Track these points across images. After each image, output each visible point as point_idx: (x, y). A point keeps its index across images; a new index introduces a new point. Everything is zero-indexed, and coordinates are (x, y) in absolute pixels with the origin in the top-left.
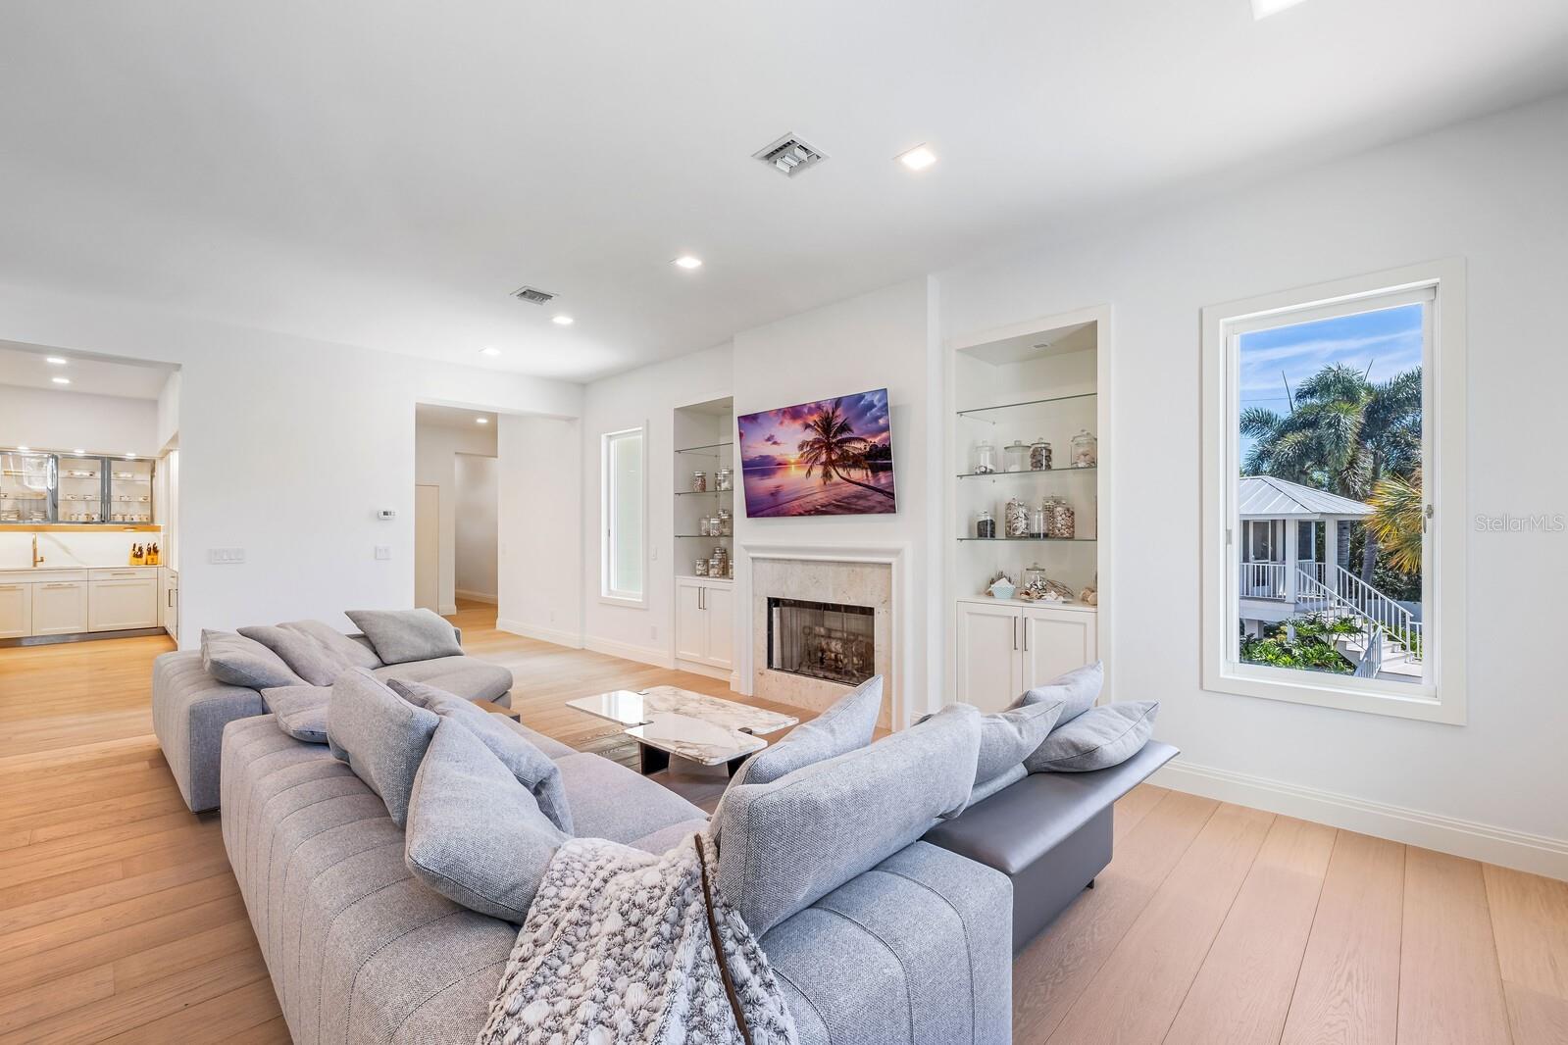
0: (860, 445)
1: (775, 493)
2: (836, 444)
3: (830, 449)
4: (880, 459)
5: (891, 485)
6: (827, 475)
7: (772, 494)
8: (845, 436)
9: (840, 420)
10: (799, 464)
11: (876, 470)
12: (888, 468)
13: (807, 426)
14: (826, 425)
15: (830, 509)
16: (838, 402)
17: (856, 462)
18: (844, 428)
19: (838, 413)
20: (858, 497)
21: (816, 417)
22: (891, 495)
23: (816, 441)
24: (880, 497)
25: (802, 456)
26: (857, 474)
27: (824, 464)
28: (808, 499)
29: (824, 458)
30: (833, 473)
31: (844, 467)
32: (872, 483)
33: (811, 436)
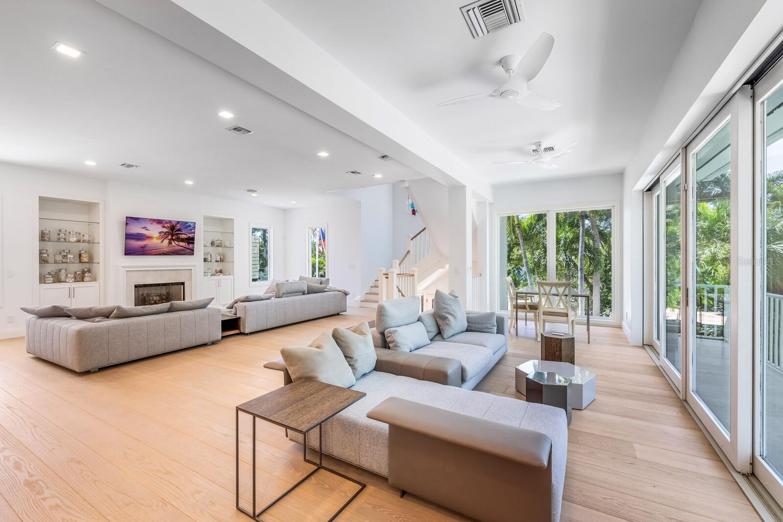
0: (185, 236)
1: (143, 247)
2: (175, 234)
3: (172, 235)
4: (191, 241)
5: (194, 248)
6: (170, 243)
7: (142, 247)
8: (179, 232)
9: (178, 228)
10: (158, 238)
11: (189, 243)
12: (193, 243)
13: (164, 227)
14: (172, 228)
15: (169, 253)
16: (178, 222)
17: (182, 240)
18: (179, 230)
19: (178, 225)
20: (182, 250)
21: (168, 225)
22: (193, 250)
23: (166, 232)
24: (189, 251)
25: (160, 236)
26: (182, 244)
27: (170, 240)
28: (160, 250)
29: (170, 237)
30: (173, 242)
31: (178, 241)
32: (187, 247)
33: (165, 230)
